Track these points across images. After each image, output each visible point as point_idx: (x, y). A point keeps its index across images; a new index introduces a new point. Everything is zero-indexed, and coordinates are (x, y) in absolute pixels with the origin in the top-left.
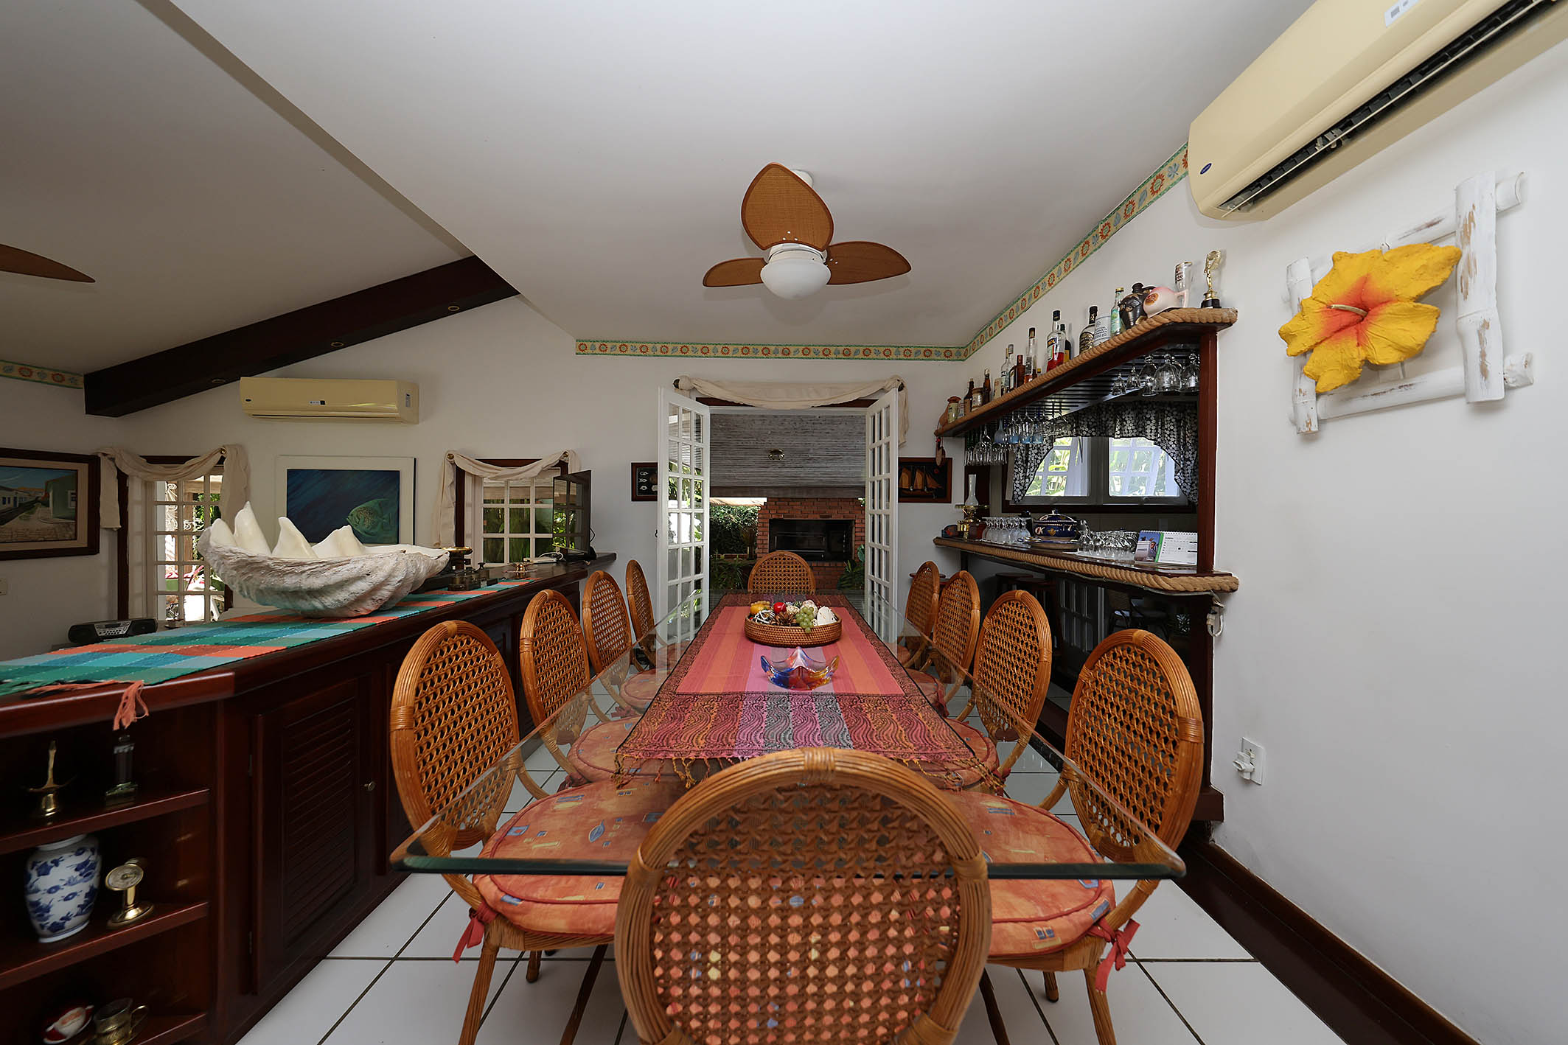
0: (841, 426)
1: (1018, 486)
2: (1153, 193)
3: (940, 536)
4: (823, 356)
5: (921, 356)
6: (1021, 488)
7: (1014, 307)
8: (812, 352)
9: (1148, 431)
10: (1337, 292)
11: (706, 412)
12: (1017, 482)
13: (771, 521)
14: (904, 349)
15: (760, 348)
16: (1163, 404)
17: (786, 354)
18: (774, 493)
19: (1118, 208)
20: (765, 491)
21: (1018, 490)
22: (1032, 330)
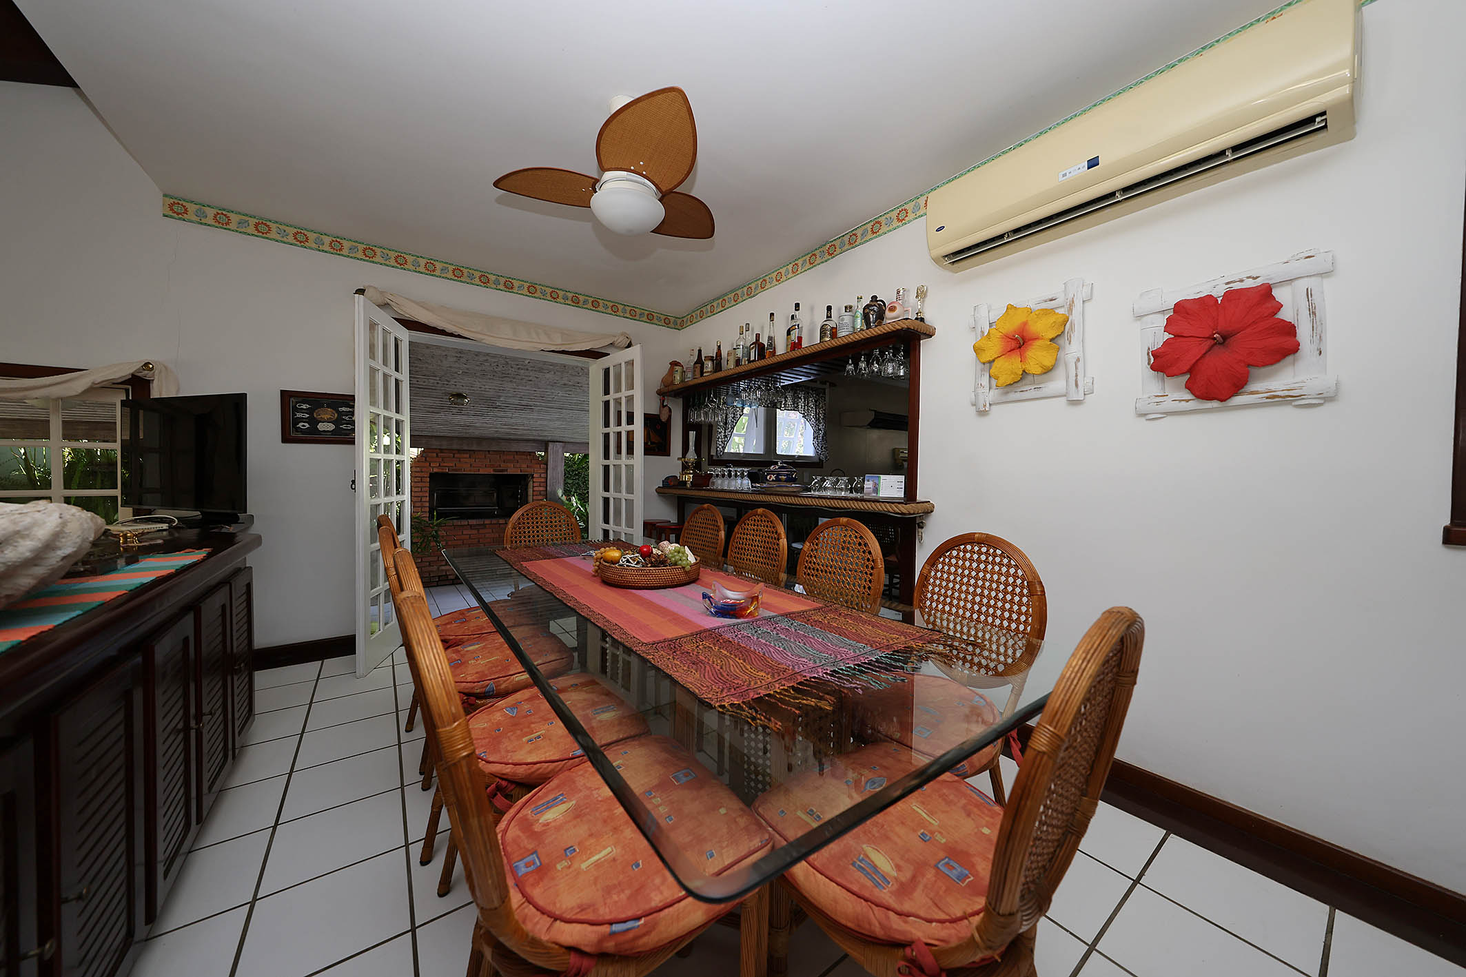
0: (547, 376)
1: (720, 443)
2: (874, 233)
3: (661, 486)
4: (550, 298)
5: (645, 319)
6: (723, 445)
7: (739, 292)
8: (538, 291)
9: (800, 407)
11: (405, 335)
12: (720, 440)
13: (432, 476)
14: (630, 308)
15: (477, 274)
16: (808, 388)
17: (509, 287)
18: (435, 444)
19: (843, 236)
20: (424, 441)
21: (720, 447)
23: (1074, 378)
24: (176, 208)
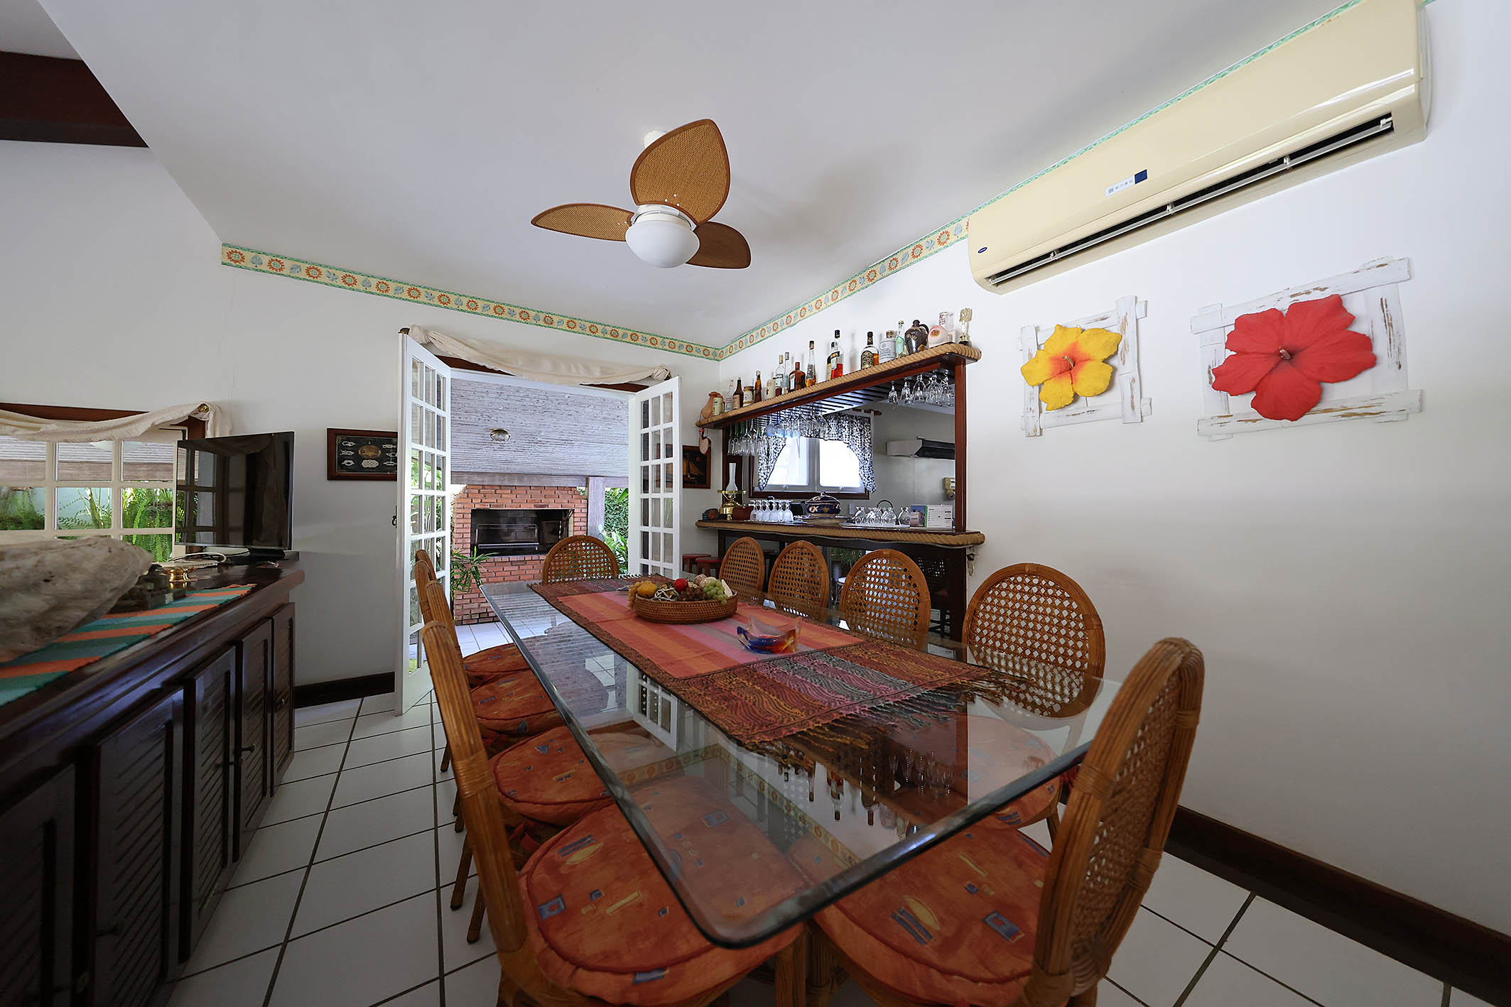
0: (587, 410)
1: (763, 475)
2: (914, 257)
3: (701, 519)
4: (590, 333)
5: (684, 350)
6: (765, 477)
7: (778, 321)
8: (578, 327)
9: (844, 436)
10: (1060, 348)
11: (447, 372)
12: (762, 472)
13: (475, 513)
14: (669, 341)
15: (518, 311)
17: (549, 322)
18: (477, 480)
19: (883, 261)
20: (466, 477)
21: (763, 478)
22: (812, 342)
23: (1130, 399)
24: (234, 257)
